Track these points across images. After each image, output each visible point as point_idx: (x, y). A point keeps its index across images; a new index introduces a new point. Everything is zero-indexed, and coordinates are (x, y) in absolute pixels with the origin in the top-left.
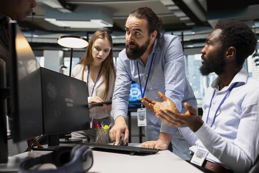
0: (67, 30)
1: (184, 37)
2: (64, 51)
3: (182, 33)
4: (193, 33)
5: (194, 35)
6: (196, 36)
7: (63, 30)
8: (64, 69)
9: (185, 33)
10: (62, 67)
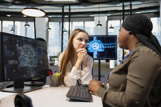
0: (51, 3)
1: (132, 6)
2: (49, 18)
3: (131, 3)
4: (141, 3)
5: (141, 4)
6: (142, 5)
7: (48, 3)
8: (49, 30)
9: (133, 3)
10: (48, 29)
